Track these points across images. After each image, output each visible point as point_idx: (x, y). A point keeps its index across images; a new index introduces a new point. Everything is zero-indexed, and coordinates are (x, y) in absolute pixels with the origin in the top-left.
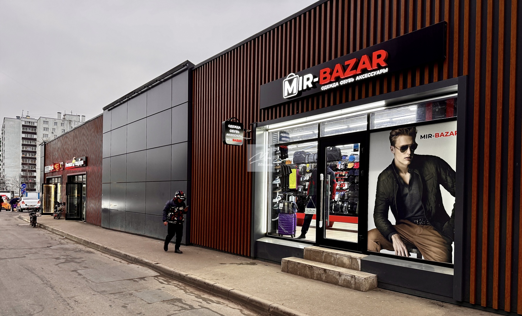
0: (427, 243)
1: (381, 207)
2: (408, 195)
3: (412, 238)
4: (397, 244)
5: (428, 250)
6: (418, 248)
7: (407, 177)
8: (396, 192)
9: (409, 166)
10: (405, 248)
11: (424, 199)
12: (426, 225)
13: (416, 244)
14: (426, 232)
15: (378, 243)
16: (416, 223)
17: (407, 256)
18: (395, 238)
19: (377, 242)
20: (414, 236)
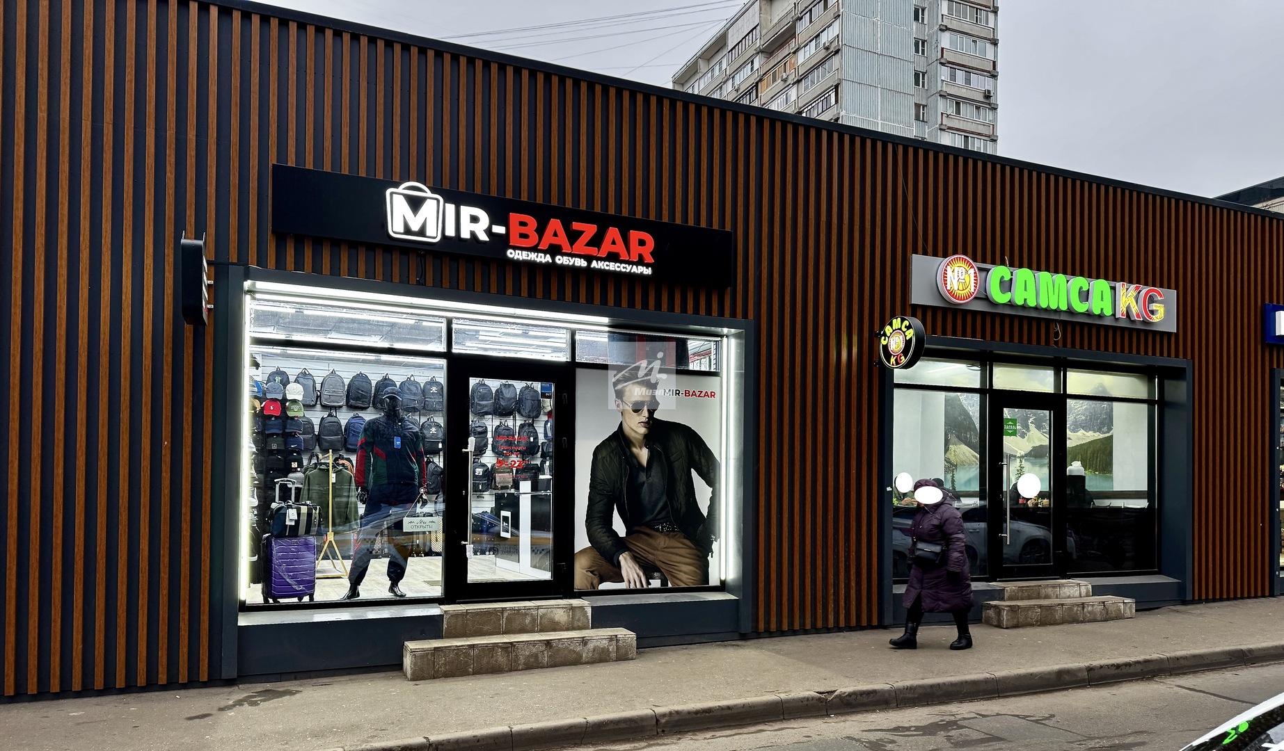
0: (675, 560)
1: (599, 507)
2: (646, 485)
3: (653, 554)
4: (629, 569)
5: (677, 570)
6: (662, 570)
7: (643, 454)
8: (625, 480)
9: (646, 436)
10: (641, 574)
11: (670, 490)
12: (673, 531)
13: (658, 564)
14: (674, 543)
15: (596, 573)
16: (657, 530)
17: (645, 586)
18: (625, 559)
19: (592, 572)
20: (656, 552)
